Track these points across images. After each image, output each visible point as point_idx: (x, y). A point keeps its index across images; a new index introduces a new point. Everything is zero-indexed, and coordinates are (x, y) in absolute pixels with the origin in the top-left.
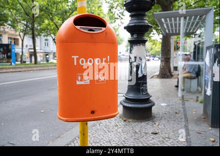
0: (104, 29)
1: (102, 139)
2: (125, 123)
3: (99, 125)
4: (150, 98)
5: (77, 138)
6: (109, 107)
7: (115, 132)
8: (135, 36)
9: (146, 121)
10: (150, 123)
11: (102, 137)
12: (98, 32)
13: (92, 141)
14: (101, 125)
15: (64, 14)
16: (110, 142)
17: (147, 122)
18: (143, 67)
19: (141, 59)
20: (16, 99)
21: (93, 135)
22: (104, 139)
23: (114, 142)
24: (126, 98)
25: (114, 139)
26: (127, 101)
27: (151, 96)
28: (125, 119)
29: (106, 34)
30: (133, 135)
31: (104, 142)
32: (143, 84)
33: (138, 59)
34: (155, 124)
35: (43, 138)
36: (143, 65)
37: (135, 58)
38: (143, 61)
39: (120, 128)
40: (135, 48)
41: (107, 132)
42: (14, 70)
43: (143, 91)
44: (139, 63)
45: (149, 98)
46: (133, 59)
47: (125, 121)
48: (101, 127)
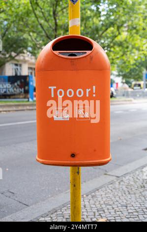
0: (88, 52)
1: (117, 201)
3: (119, 183)
5: (85, 196)
6: (95, 151)
7: (137, 195)
11: (118, 199)
12: (81, 56)
13: (102, 202)
14: (122, 183)
15: (95, 32)
16: (127, 207)
20: (27, 142)
21: (107, 195)
22: (120, 201)
23: (132, 208)
25: (133, 203)
29: (91, 58)
31: (119, 205)
35: (47, 190)
41: (127, 193)
42: (31, 108)
48: (120, 186)
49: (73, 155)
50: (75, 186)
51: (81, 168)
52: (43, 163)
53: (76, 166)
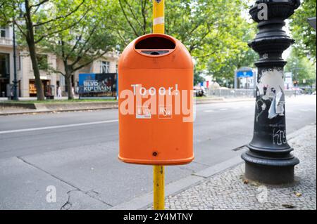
0: (171, 51)
1: (204, 203)
2: (246, 186)
3: (207, 184)
4: (291, 152)
5: (170, 197)
6: (177, 149)
7: (225, 197)
8: (265, 57)
9: (281, 187)
10: (287, 191)
11: (204, 200)
12: (163, 55)
13: (188, 203)
14: (209, 184)
16: (213, 208)
17: (282, 189)
18: (277, 103)
19: (274, 91)
21: (193, 196)
22: (207, 203)
24: (251, 150)
26: (251, 154)
27: (293, 150)
28: (247, 180)
29: (174, 57)
30: (252, 203)
31: (205, 206)
32: (277, 129)
33: (269, 91)
34: (295, 193)
36: (278, 100)
37: (265, 89)
38: (277, 94)
39: (235, 192)
40: (265, 74)
41: (214, 194)
43: (277, 140)
44: (270, 96)
45: (289, 152)
46: (261, 92)
47: (246, 183)
48: (208, 187)
49: (155, 154)
50: (158, 185)
51: (165, 167)
52: (125, 162)
53: (159, 165)
